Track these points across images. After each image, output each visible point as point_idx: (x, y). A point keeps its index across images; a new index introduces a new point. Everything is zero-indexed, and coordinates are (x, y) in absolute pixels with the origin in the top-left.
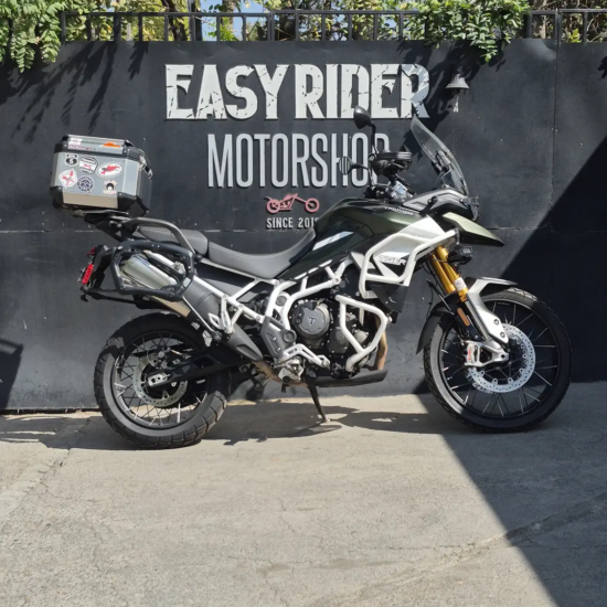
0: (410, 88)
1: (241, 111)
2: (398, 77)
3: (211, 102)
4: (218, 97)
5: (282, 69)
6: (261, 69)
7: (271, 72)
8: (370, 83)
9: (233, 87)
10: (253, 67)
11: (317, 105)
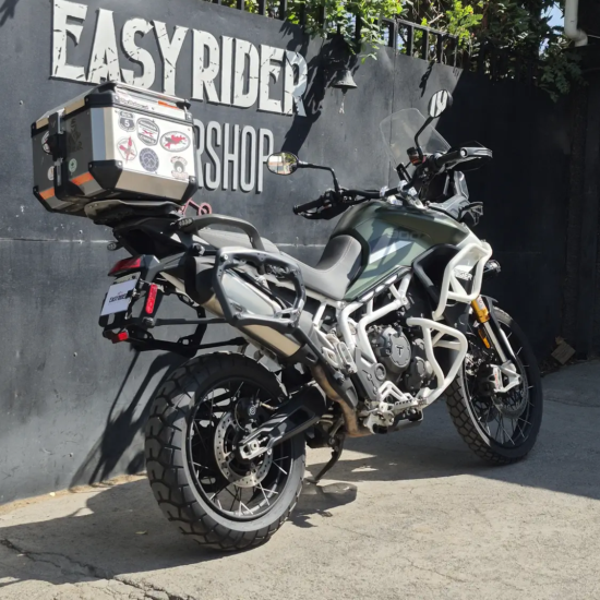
0: (292, 79)
1: (138, 80)
2: (282, 64)
3: (105, 62)
4: (113, 56)
5: (181, 32)
6: (160, 27)
7: (171, 33)
8: (260, 66)
9: (130, 46)
10: (152, 23)
11: (213, 85)
